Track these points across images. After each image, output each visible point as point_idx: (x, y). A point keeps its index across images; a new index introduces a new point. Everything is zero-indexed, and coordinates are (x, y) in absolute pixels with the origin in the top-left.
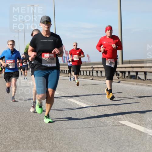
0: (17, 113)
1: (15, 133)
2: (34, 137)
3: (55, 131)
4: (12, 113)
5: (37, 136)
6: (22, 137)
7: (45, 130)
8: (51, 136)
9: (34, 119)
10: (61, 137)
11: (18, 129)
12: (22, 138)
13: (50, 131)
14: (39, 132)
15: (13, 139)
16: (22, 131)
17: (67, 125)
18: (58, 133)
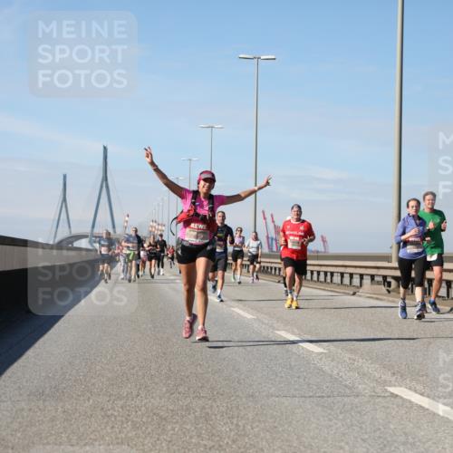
0: (164, 354)
1: (158, 399)
2: (198, 410)
3: (244, 400)
4: (154, 353)
5: (204, 408)
6: (171, 408)
7: (222, 395)
8: (234, 409)
9: (200, 371)
10: (257, 414)
11: (164, 389)
12: (172, 411)
13: (232, 398)
14: (210, 399)
15: (152, 411)
16: (172, 394)
17: (270, 388)
18: (250, 404)
